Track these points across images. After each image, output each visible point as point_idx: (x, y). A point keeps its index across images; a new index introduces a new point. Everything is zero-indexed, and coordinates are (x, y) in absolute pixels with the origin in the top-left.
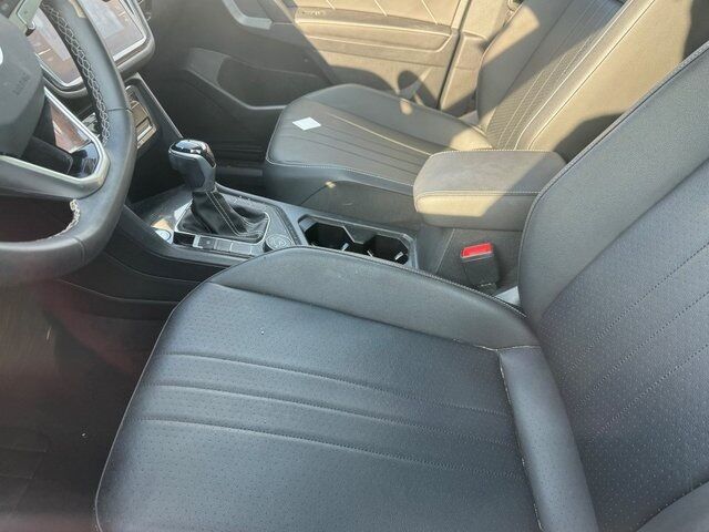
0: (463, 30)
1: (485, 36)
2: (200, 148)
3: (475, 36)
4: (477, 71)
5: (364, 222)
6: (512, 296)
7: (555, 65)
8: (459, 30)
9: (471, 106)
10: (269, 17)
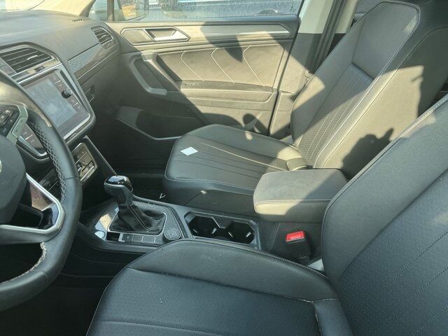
0: (280, 89)
1: (293, 92)
2: (123, 180)
3: (287, 92)
4: (290, 112)
5: (226, 213)
6: (319, 265)
7: (336, 112)
8: (278, 90)
9: (289, 132)
10: (165, 88)
